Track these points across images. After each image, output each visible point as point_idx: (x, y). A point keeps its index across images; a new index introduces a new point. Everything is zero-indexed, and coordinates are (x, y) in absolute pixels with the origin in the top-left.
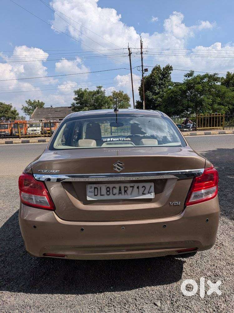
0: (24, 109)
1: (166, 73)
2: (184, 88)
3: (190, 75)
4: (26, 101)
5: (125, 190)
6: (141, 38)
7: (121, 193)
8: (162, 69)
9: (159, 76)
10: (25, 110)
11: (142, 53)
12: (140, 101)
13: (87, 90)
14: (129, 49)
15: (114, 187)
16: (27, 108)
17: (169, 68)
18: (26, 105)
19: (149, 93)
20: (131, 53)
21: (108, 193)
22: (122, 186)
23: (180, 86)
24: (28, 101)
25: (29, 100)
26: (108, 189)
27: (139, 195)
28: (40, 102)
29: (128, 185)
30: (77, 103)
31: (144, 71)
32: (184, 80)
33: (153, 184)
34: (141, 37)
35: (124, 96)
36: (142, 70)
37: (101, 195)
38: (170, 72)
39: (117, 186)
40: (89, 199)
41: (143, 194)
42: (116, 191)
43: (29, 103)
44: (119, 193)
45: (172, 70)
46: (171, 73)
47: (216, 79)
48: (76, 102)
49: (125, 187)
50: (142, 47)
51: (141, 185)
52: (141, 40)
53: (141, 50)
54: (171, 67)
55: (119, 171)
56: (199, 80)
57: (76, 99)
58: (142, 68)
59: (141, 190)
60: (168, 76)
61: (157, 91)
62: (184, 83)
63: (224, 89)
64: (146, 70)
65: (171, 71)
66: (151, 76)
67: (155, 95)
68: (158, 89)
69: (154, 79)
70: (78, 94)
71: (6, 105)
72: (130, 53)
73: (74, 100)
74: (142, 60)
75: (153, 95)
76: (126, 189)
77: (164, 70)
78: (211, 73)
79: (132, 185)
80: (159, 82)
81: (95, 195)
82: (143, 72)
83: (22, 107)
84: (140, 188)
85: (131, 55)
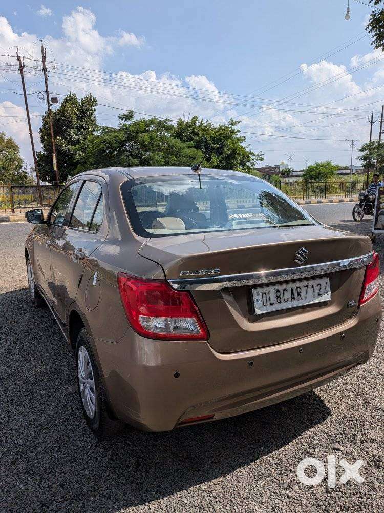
1: (87, 110)
2: (122, 136)
3: (129, 116)
5: (298, 293)
6: (43, 42)
7: (294, 298)
8: (80, 101)
9: (75, 112)
11: (45, 69)
12: (43, 152)
14: (19, 58)
15: (285, 290)
17: (91, 102)
19: (60, 141)
20: (24, 66)
21: (279, 300)
22: (294, 285)
23: (115, 134)
26: (278, 294)
27: (314, 297)
29: (301, 284)
31: (50, 101)
32: (119, 125)
33: (327, 280)
34: (41, 40)
35: (7, 142)
36: (48, 100)
37: (271, 304)
38: (93, 108)
39: (288, 287)
40: (258, 312)
41: (320, 295)
42: (288, 295)
44: (292, 298)
45: (97, 104)
46: (95, 110)
47: (169, 128)
49: (298, 288)
50: (44, 58)
51: (315, 282)
52: (42, 47)
53: (44, 64)
54: (95, 100)
55: (300, 263)
56: (142, 126)
58: (48, 96)
59: (317, 289)
60: (91, 115)
61: (75, 138)
62: (121, 130)
63: (178, 142)
64: (55, 100)
65: (95, 107)
66: (62, 111)
67: (72, 145)
68: (76, 135)
69: (69, 118)
72: (21, 66)
74: (46, 82)
75: (67, 144)
76: (299, 290)
77: (83, 104)
78: (161, 117)
79: (305, 283)
80: (77, 123)
81: (264, 306)
82: (48, 103)
84: (315, 286)
85: (24, 70)
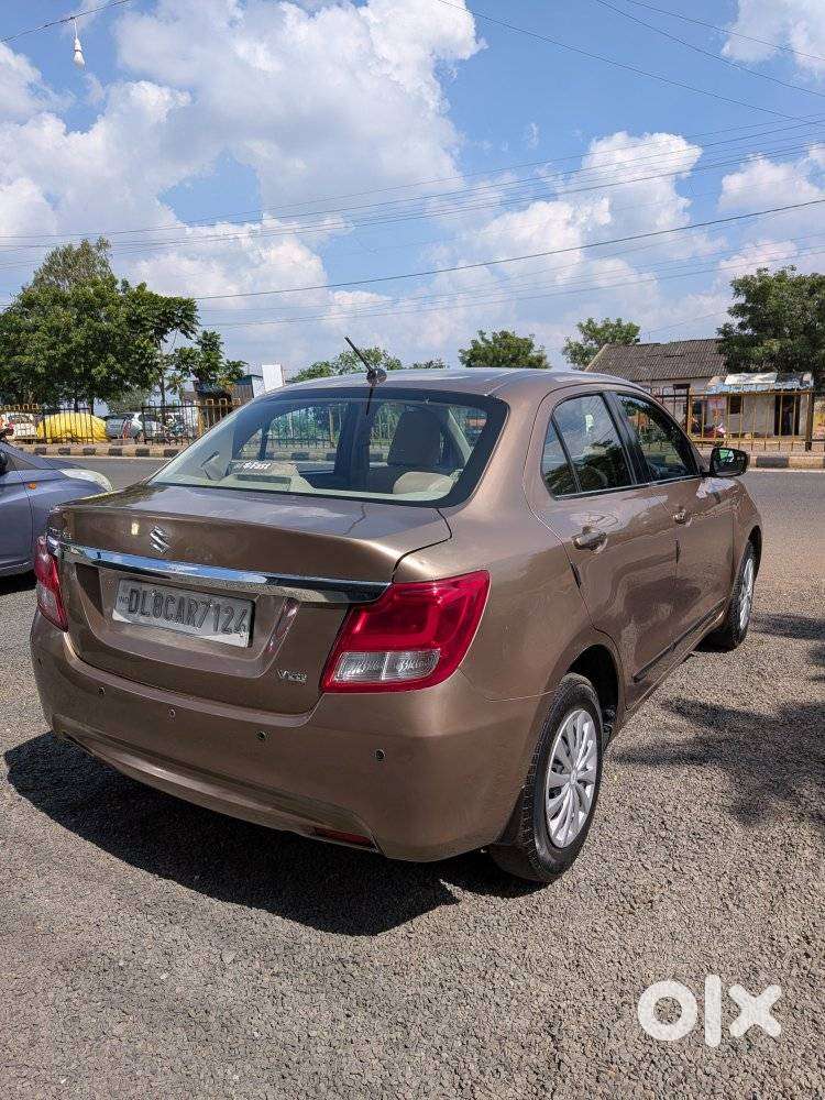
0: (569, 352)
4: (580, 326)
10: (574, 354)
13: (789, 273)
16: (581, 347)
18: (578, 338)
24: (585, 324)
25: (590, 321)
28: (624, 323)
30: (742, 326)
37: (142, 613)
40: (117, 617)
41: (226, 630)
43: (590, 330)
48: (740, 320)
57: (738, 310)
70: (747, 293)
71: (518, 340)
73: (729, 312)
81: (130, 611)
83: (566, 344)
84: (222, 611)
